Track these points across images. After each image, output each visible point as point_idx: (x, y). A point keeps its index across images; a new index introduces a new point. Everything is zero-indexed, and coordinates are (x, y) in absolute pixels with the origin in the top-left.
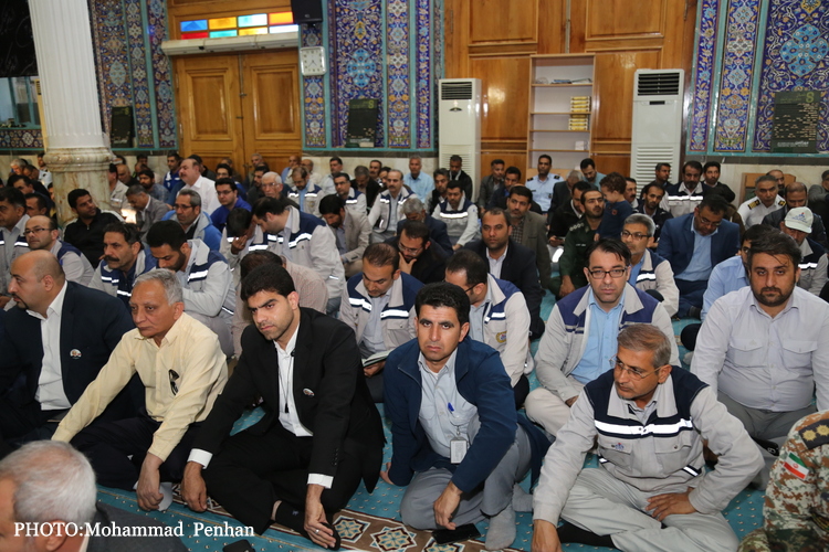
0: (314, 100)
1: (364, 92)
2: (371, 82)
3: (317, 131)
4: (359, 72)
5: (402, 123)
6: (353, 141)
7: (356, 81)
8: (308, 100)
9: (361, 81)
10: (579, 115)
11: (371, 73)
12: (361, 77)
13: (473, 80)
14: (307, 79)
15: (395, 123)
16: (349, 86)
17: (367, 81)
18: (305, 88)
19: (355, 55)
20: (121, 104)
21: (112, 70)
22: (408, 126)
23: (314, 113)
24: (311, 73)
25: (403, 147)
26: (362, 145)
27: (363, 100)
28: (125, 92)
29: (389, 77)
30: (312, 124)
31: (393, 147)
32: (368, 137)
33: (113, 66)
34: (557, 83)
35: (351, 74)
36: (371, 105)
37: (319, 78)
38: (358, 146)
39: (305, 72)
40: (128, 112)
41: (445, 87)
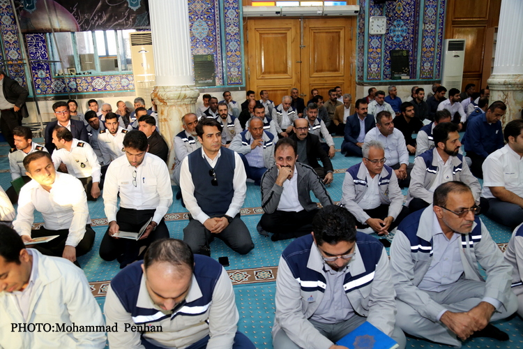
0: (375, 50)
1: (399, 46)
2: (404, 40)
3: (375, 70)
4: (397, 33)
5: (429, 64)
6: (396, 75)
7: (394, 39)
8: (371, 50)
9: (398, 39)
11: (404, 34)
12: (398, 36)
13: (465, 40)
14: (371, 36)
15: (425, 64)
16: (390, 42)
17: (401, 39)
18: (369, 43)
20: (202, 52)
21: (194, 27)
22: (433, 66)
23: (374, 59)
24: (376, 33)
25: (429, 78)
26: (403, 77)
27: (398, 51)
28: (207, 44)
29: (423, 37)
30: (372, 66)
31: (423, 78)
32: (405, 73)
35: (392, 34)
36: (405, 54)
37: (379, 37)
38: (400, 78)
39: (372, 32)
40: (209, 59)
41: (450, 44)
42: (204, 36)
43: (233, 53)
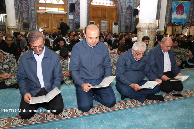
1: (78, 22)
6: (77, 29)
8: (70, 23)
10: (107, 27)
12: (77, 20)
13: (94, 22)
14: (70, 20)
16: (75, 21)
18: (69, 21)
19: (76, 17)
20: (25, 21)
21: (23, 14)
23: (71, 25)
24: (71, 19)
28: (27, 19)
33: (24, 14)
34: (104, 23)
35: (75, 19)
36: (79, 24)
37: (72, 20)
38: (78, 30)
39: (70, 19)
40: (27, 23)
41: (91, 22)
42: (26, 17)
43: (34, 22)
